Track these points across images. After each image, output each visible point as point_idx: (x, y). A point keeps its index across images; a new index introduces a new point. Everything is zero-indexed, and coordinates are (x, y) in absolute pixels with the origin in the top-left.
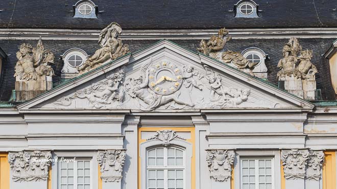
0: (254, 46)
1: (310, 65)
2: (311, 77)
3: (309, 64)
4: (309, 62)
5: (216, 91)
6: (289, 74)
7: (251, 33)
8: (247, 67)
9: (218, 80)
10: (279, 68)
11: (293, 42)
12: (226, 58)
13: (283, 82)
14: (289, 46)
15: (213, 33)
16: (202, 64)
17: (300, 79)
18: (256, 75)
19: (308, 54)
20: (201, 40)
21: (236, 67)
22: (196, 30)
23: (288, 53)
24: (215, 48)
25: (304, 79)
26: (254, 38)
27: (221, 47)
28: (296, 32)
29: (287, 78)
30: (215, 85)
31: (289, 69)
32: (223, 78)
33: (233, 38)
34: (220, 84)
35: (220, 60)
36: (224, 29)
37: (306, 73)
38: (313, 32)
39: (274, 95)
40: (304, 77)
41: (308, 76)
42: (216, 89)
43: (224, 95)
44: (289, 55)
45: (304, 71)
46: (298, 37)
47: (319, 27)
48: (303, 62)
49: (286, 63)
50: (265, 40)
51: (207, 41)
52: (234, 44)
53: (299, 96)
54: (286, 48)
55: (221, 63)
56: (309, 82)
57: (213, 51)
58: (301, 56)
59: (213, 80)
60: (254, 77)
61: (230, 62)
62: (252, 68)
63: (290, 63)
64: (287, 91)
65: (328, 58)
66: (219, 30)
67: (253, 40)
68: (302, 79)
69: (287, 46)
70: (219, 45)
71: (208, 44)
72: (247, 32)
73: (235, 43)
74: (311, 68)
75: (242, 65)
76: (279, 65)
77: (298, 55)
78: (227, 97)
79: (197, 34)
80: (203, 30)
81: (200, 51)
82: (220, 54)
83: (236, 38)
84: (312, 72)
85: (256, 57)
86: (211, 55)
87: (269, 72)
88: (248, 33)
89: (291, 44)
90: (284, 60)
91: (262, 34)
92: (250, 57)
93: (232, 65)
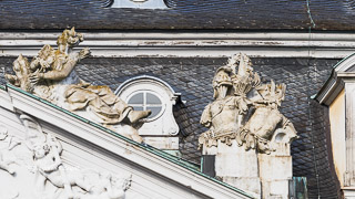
0: (150, 73)
1: (278, 119)
2: (281, 146)
3: (276, 116)
4: (276, 111)
5: (49, 176)
6: (228, 139)
7: (143, 43)
8: (126, 121)
9: (54, 152)
10: (204, 125)
11: (238, 63)
12: (73, 98)
13: (211, 159)
14: (229, 73)
15: (48, 40)
16: (17, 112)
17: (253, 152)
18: (148, 141)
19: (273, 93)
20: (16, 58)
21: (98, 120)
22: (11, 35)
23: (225, 90)
24: (49, 75)
25: (262, 152)
26: (150, 54)
27: (64, 73)
28: (250, 43)
29: (222, 148)
30: (46, 164)
31: (225, 128)
32: (65, 146)
33: (94, 54)
34: (58, 161)
35: (61, 103)
36: (72, 31)
37: (269, 137)
38: (291, 43)
39: (189, 189)
40: (262, 146)
41: (272, 144)
42: (50, 172)
43: (68, 187)
44: (228, 93)
45: (262, 133)
46: (255, 54)
47: (306, 31)
48: (261, 111)
49: (221, 113)
50: (176, 61)
51: (30, 59)
52: (103, 69)
53: (248, 193)
54: (221, 77)
55: (61, 110)
56: (275, 160)
57: (44, 82)
58: (257, 98)
59: (42, 152)
60: (142, 145)
61: (84, 109)
62: (137, 124)
63: (230, 112)
64: (221, 180)
65: (326, 105)
66: (59, 35)
67: (146, 61)
68: (259, 151)
69: (222, 73)
70: (58, 66)
71: (33, 65)
72: (133, 39)
73: (105, 65)
74: (279, 125)
75: (112, 117)
76: (204, 118)
77: (249, 94)
78: (76, 192)
79: (13, 43)
80: (27, 35)
81: (13, 82)
82: (59, 91)
83: (107, 54)
84: (282, 135)
85: (154, 99)
86: (39, 91)
87: (182, 135)
88: (135, 43)
89: (233, 67)
90: (215, 107)
91: (168, 45)
92: (138, 99)
93: (87, 115)
